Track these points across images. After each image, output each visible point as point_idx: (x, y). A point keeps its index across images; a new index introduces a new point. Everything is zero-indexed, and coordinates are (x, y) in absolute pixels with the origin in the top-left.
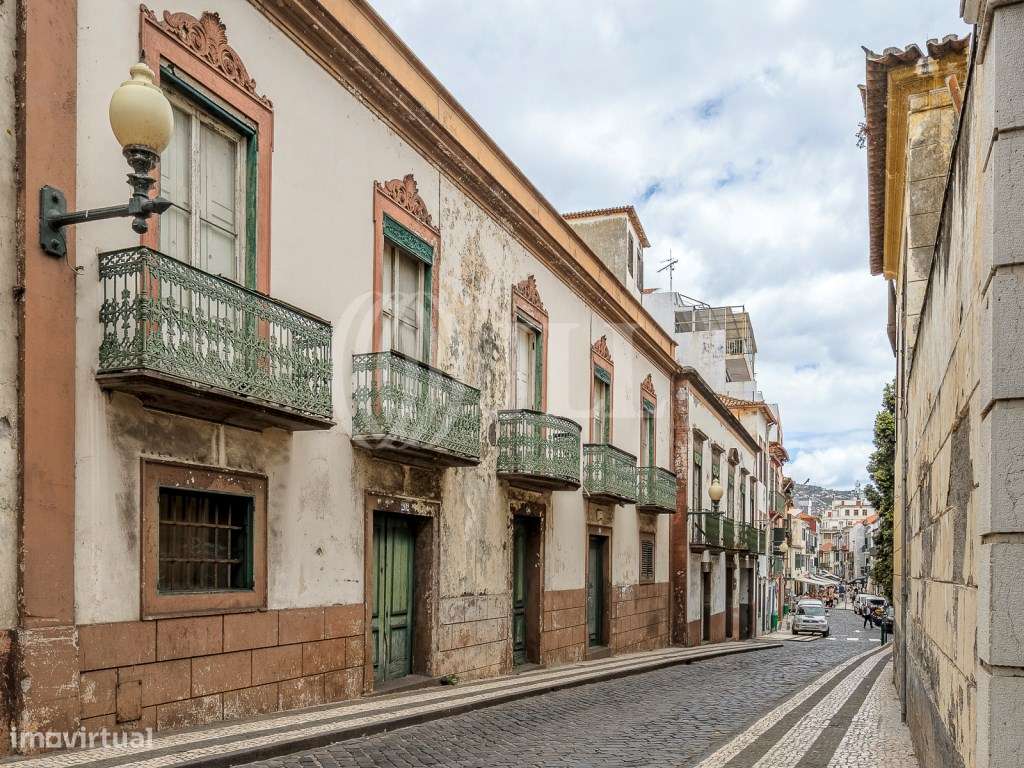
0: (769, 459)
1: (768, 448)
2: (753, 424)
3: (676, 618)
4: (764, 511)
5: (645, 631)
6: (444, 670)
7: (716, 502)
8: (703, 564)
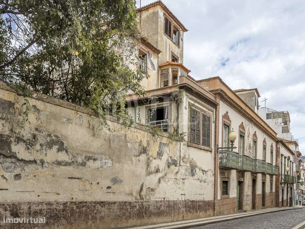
0: (296, 156)
1: (296, 153)
2: (292, 147)
3: (277, 200)
4: (295, 171)
5: (271, 203)
6: (244, 209)
7: (288, 172)
8: (282, 187)
